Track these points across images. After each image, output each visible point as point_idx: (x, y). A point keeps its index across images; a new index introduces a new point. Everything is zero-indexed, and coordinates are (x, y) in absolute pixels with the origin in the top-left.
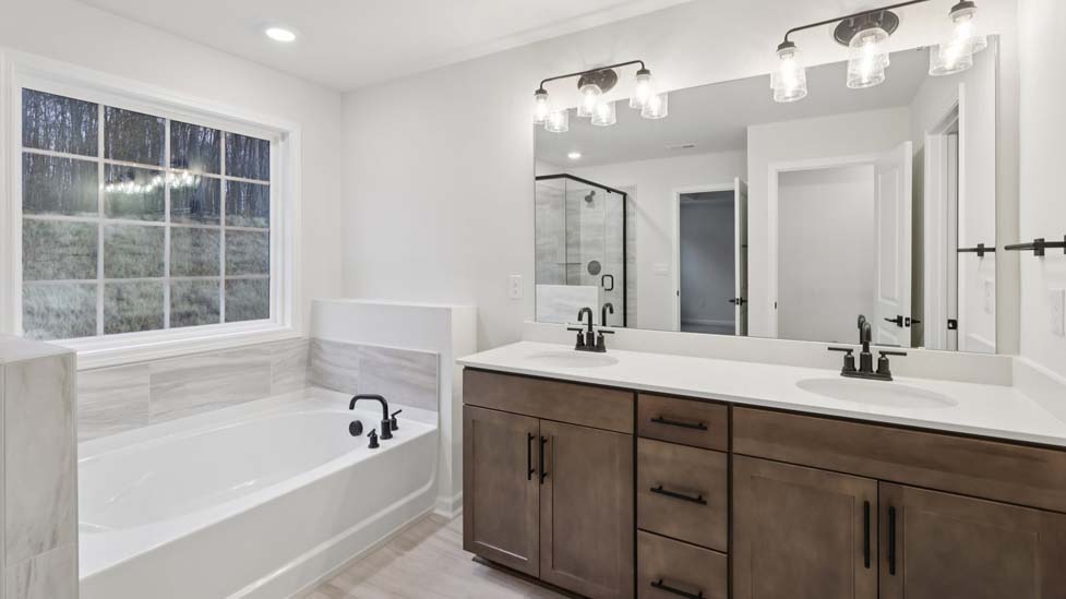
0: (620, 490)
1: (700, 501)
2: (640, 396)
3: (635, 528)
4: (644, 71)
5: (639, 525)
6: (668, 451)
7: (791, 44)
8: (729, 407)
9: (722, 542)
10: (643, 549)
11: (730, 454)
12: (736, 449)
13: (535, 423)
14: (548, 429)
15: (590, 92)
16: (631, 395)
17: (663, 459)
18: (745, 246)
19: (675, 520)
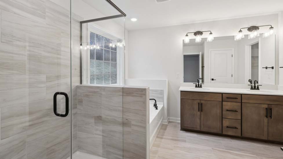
0: (219, 111)
1: (236, 111)
2: (223, 94)
3: (222, 118)
4: (211, 33)
5: (223, 117)
6: (229, 103)
7: (241, 31)
8: (241, 95)
9: (240, 118)
10: (224, 122)
11: (242, 103)
12: (243, 102)
13: (199, 101)
14: (203, 102)
15: (198, 36)
16: (221, 94)
17: (228, 105)
18: (203, 67)
19: (231, 115)
